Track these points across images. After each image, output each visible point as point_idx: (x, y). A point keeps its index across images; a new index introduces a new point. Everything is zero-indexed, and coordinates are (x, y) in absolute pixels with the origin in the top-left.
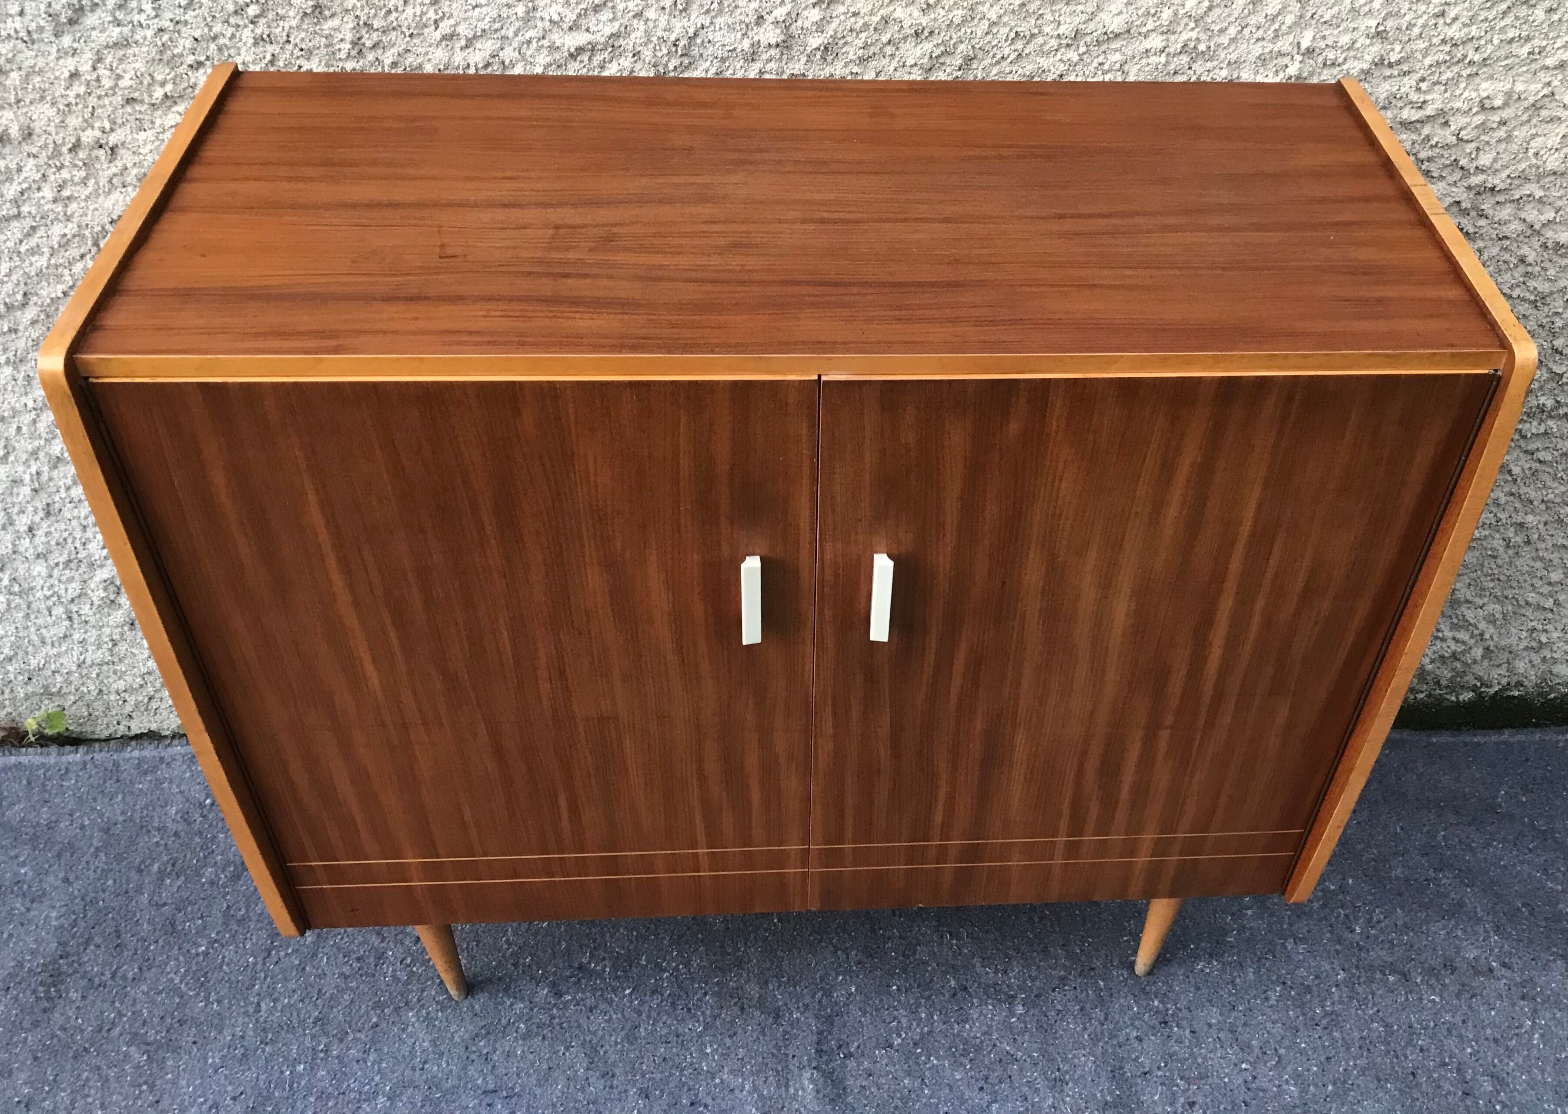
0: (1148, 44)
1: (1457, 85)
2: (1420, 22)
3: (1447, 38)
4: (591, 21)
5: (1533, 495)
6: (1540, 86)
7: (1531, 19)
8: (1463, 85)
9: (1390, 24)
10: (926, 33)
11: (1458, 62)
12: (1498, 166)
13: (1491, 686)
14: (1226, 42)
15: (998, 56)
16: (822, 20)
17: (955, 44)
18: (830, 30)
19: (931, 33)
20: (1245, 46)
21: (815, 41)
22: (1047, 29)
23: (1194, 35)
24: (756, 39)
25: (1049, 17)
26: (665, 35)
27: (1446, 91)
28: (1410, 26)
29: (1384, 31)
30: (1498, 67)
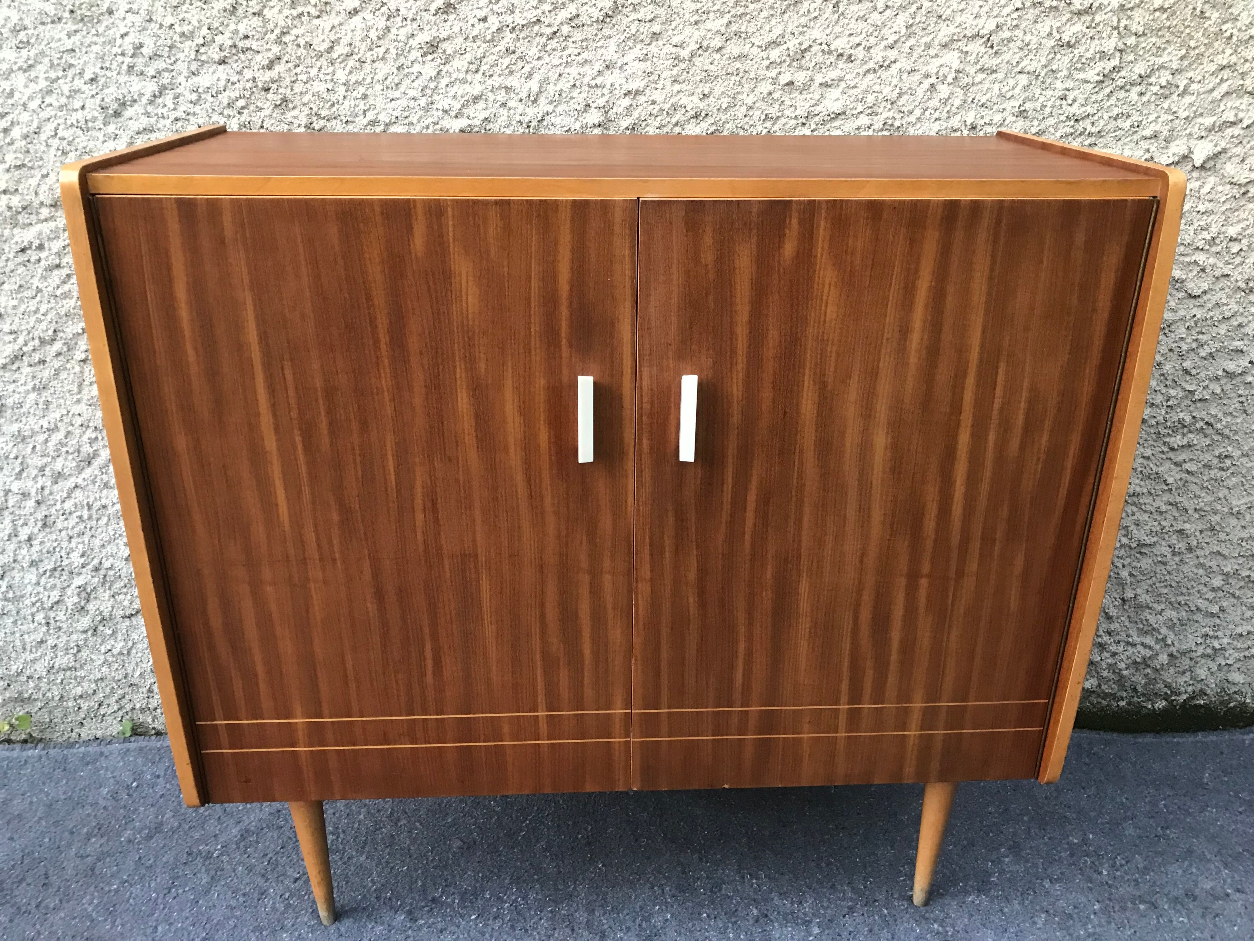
0: (859, 122)
2: (1050, 104)
4: (470, 111)
5: (1186, 504)
6: (1142, 153)
7: (1128, 100)
10: (703, 115)
11: (1080, 135)
13: (1180, 694)
14: (914, 121)
16: (631, 105)
18: (635, 114)
19: (707, 115)
20: (927, 124)
22: (787, 113)
23: (891, 114)
24: (584, 122)
25: (788, 103)
26: (521, 118)
28: (1044, 107)
29: (1025, 111)
30: (1109, 138)
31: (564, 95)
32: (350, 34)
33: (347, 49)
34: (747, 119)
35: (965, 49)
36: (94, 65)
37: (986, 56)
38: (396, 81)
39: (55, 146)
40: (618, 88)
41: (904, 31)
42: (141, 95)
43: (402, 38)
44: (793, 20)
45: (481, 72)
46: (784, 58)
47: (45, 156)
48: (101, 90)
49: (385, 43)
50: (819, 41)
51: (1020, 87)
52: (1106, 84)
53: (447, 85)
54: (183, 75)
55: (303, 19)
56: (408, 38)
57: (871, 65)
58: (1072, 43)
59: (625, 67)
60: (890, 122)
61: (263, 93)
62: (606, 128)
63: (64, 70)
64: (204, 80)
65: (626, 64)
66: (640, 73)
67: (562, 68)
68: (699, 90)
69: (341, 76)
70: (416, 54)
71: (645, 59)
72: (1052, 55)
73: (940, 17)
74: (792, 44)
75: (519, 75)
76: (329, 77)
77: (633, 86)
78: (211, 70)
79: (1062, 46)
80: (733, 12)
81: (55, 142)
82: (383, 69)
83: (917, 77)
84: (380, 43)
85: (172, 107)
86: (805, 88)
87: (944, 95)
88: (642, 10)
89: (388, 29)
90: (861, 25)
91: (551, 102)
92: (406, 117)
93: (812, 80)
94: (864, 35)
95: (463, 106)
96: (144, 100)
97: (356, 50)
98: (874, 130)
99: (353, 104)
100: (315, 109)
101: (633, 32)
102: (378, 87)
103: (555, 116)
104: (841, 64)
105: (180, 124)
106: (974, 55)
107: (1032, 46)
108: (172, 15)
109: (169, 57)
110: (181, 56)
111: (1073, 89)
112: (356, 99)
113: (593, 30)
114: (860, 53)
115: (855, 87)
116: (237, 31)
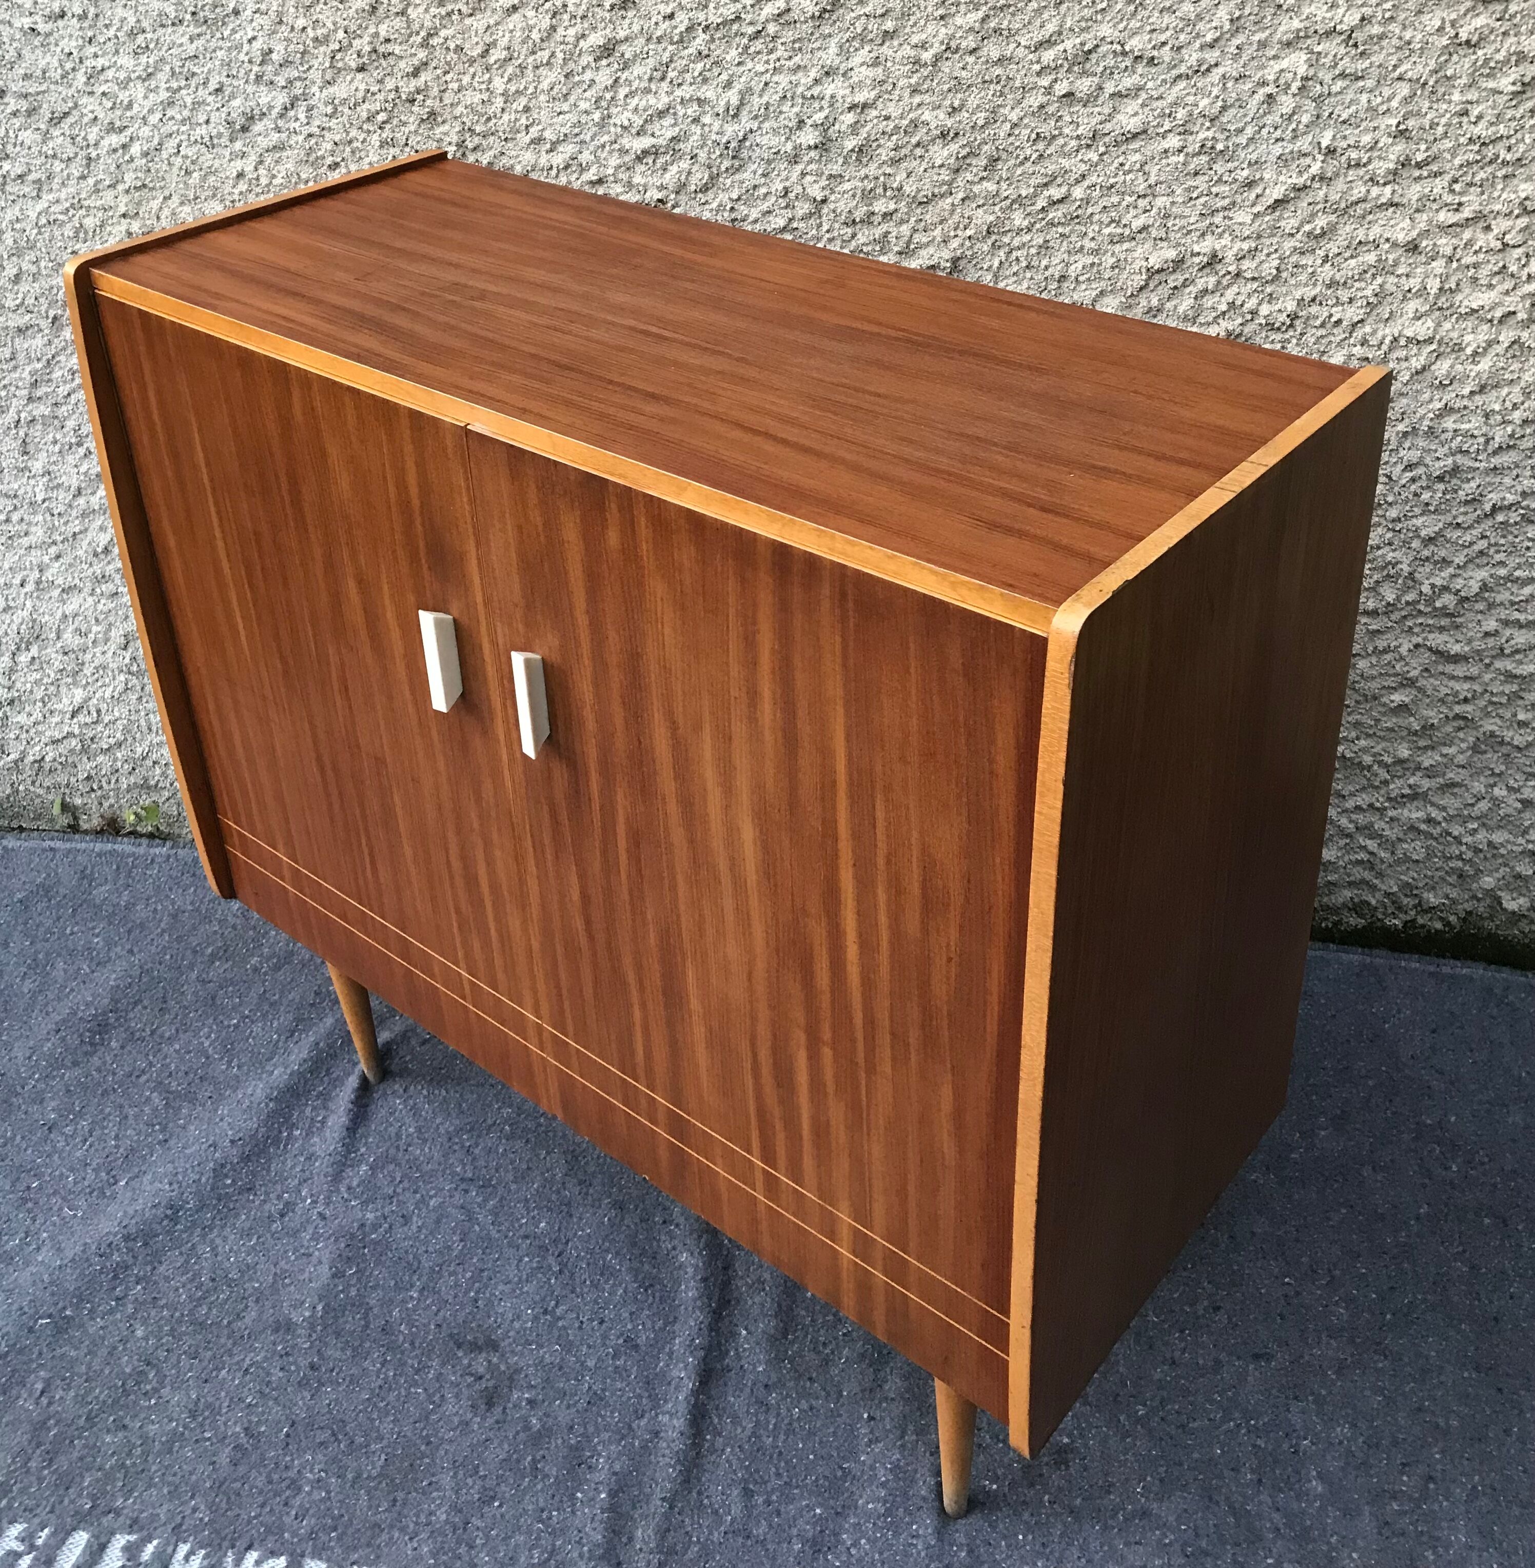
0: (1166, 144)
1: (1493, 185)
2: (1443, 121)
3: (1475, 137)
4: (655, 127)
8: (1500, 187)
9: (1411, 123)
10: (952, 134)
11: (1491, 162)
14: (1244, 142)
15: (1022, 157)
16: (858, 121)
17: (980, 145)
18: (864, 133)
19: (957, 134)
20: (1265, 147)
21: (850, 143)
22: (1066, 131)
23: (1210, 134)
24: (798, 141)
25: (1068, 119)
26: (718, 137)
27: (1482, 193)
28: (1434, 126)
29: (1407, 130)
31: (772, 109)
32: (508, 35)
33: (506, 53)
34: (1012, 139)
35: (1317, 49)
36: (220, 73)
37: (1347, 59)
38: (565, 92)
39: (178, 165)
40: (841, 100)
41: (1227, 26)
42: (271, 108)
43: (571, 39)
44: (1073, 14)
45: (669, 80)
46: (1060, 61)
47: (167, 176)
48: (227, 102)
49: (551, 45)
50: (1109, 40)
51: (1398, 98)
52: (1529, 94)
53: (627, 96)
54: (317, 84)
55: (454, 17)
56: (578, 40)
57: (1183, 69)
58: (1474, 42)
59: (851, 74)
60: (1209, 145)
61: (408, 105)
62: (826, 150)
63: (187, 79)
64: (340, 90)
65: (852, 69)
66: (868, 82)
67: (769, 75)
68: (947, 103)
69: (499, 84)
70: (586, 59)
71: (876, 62)
72: (1446, 57)
73: (1280, 6)
74: (1070, 44)
75: (715, 84)
76: (484, 86)
77: (861, 97)
78: (349, 78)
79: (1461, 45)
81: (178, 161)
82: (550, 77)
83: (1249, 85)
84: (545, 45)
85: (305, 120)
86: (1092, 99)
87: (1287, 109)
89: (553, 28)
90: (1167, 19)
91: (756, 117)
92: (577, 134)
93: (1101, 88)
94: (1171, 32)
95: (646, 121)
96: (275, 112)
97: (516, 54)
99: (513, 118)
100: (469, 124)
101: (859, 31)
102: (543, 98)
103: (762, 134)
104: (1140, 69)
105: (313, 141)
106: (1330, 57)
107: (1416, 45)
108: (305, 16)
109: (301, 64)
110: (315, 63)
111: (1477, 102)
112: (517, 112)
113: (807, 28)
114: (1166, 54)
115: (1160, 98)
116: (377, 34)
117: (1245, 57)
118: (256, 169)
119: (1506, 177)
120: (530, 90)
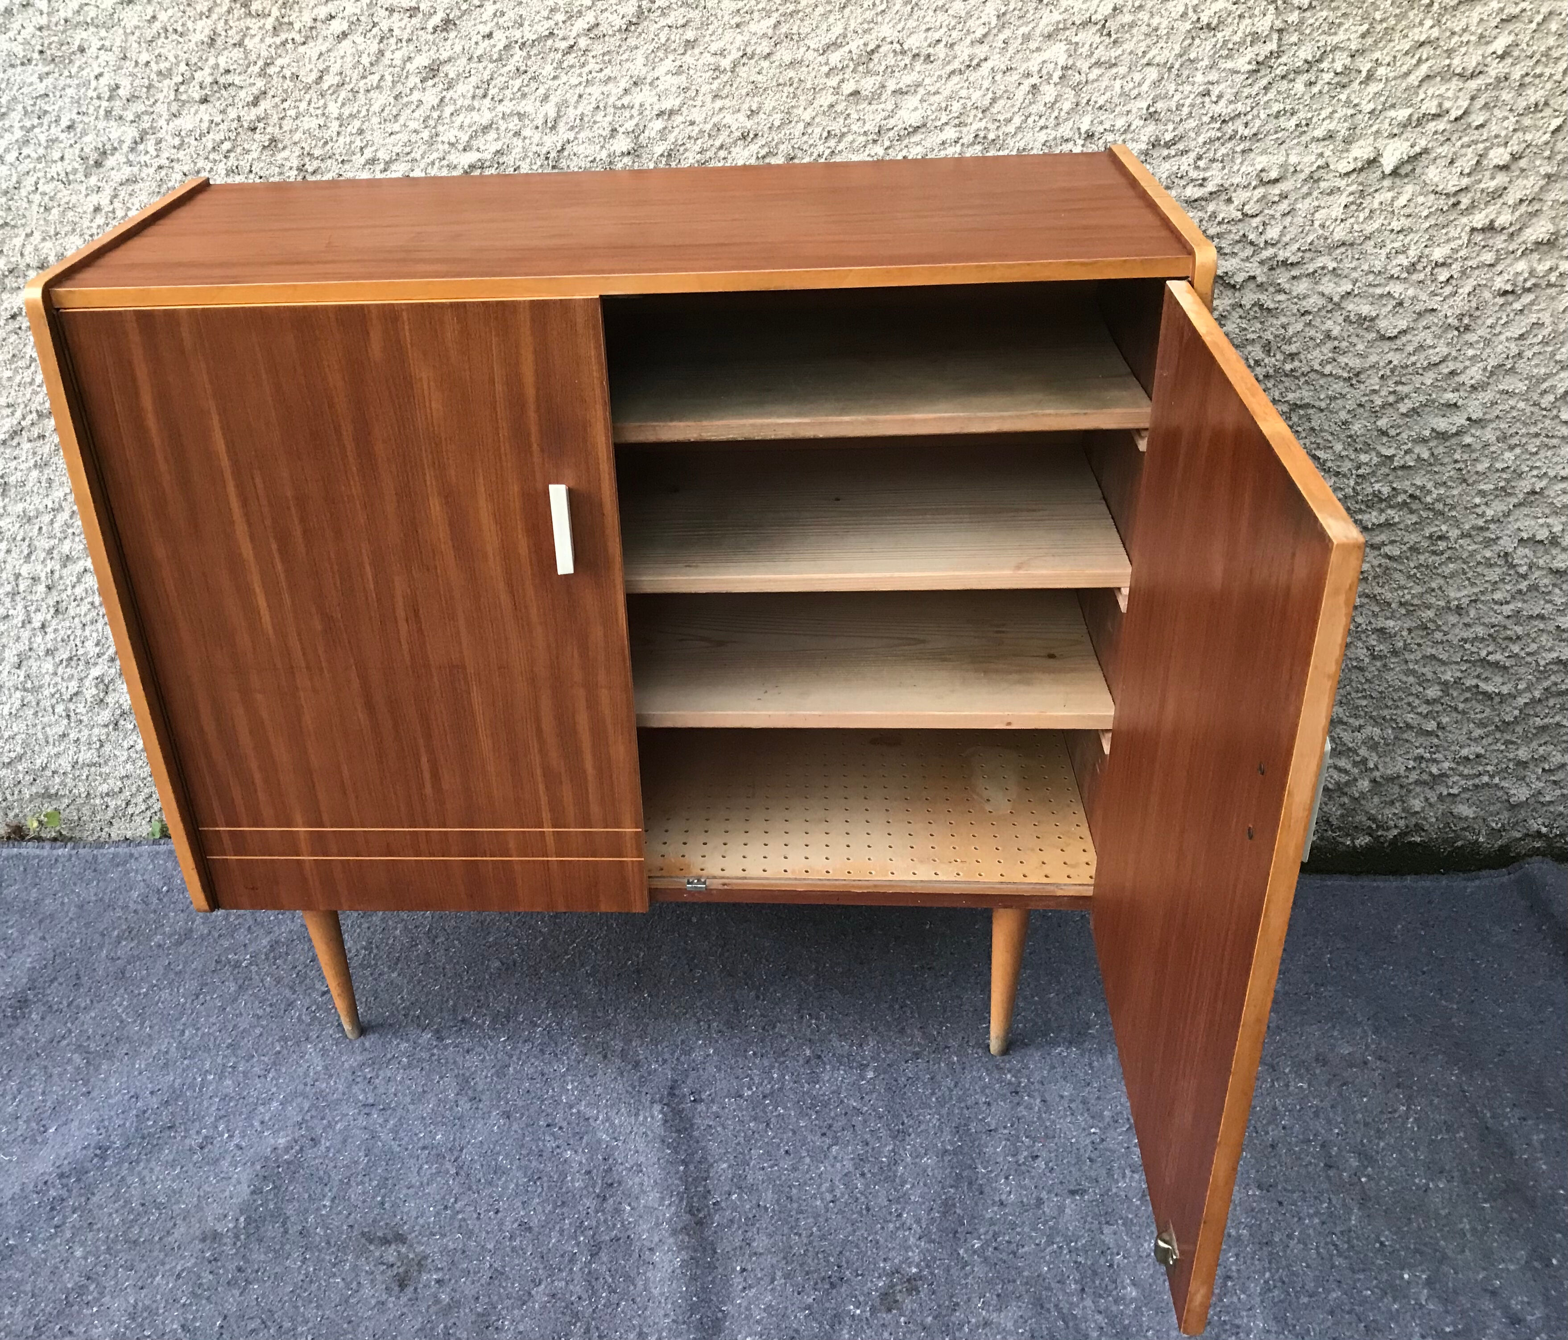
0: (943, 136)
1: (1233, 160)
2: (1188, 102)
3: (1216, 115)
4: (479, 142)
6: (1313, 158)
7: (1293, 92)
8: (1239, 161)
10: (751, 135)
11: (1230, 139)
12: (1286, 239)
13: (1388, 829)
14: (1013, 131)
15: (815, 155)
16: (665, 128)
17: (777, 145)
18: (671, 138)
20: (1031, 134)
22: (854, 128)
23: (982, 124)
24: (612, 150)
25: (854, 116)
26: (538, 149)
27: (1224, 168)
28: (1179, 106)
29: (1155, 112)
30: (1269, 141)
31: (586, 119)
32: (339, 61)
33: (337, 79)
34: (806, 137)
35: (1075, 39)
36: (70, 110)
37: (1101, 48)
38: (395, 113)
39: (37, 202)
40: (649, 108)
41: (994, 21)
42: (121, 142)
43: (397, 62)
44: (856, 16)
45: (490, 96)
46: (846, 62)
47: (27, 213)
48: (80, 138)
49: (379, 69)
50: (889, 40)
51: (1148, 83)
52: (1262, 73)
53: (452, 114)
54: (163, 118)
55: (288, 46)
56: (404, 63)
57: (956, 65)
58: (1213, 26)
59: (656, 83)
60: (982, 134)
61: (250, 133)
62: (638, 156)
63: (39, 118)
64: (186, 122)
65: (658, 78)
66: (674, 89)
67: (582, 88)
68: (746, 106)
69: (333, 109)
70: (414, 80)
71: (679, 70)
72: (1189, 41)
74: (855, 45)
75: (533, 97)
76: (319, 112)
77: (667, 104)
78: (193, 110)
79: (1202, 29)
80: (782, 9)
81: (37, 198)
82: (380, 99)
83: (1015, 77)
84: (374, 69)
85: (154, 153)
86: (875, 97)
87: (1049, 98)
88: (673, 14)
89: (381, 53)
90: (941, 17)
91: (572, 128)
92: (408, 154)
93: (883, 87)
94: (944, 29)
95: (471, 137)
96: (125, 148)
97: (348, 79)
98: (963, 145)
99: (348, 140)
100: (307, 149)
101: (663, 41)
102: (375, 120)
103: (578, 144)
104: (918, 66)
105: (163, 172)
106: (1087, 46)
107: (1163, 31)
108: (147, 50)
109: (147, 98)
110: (160, 96)
111: (1218, 82)
112: (351, 134)
113: (615, 41)
114: (940, 51)
115: (937, 93)
116: (217, 65)
117: (1011, 51)
118: (112, 203)
119: (1243, 151)
120: (364, 113)
